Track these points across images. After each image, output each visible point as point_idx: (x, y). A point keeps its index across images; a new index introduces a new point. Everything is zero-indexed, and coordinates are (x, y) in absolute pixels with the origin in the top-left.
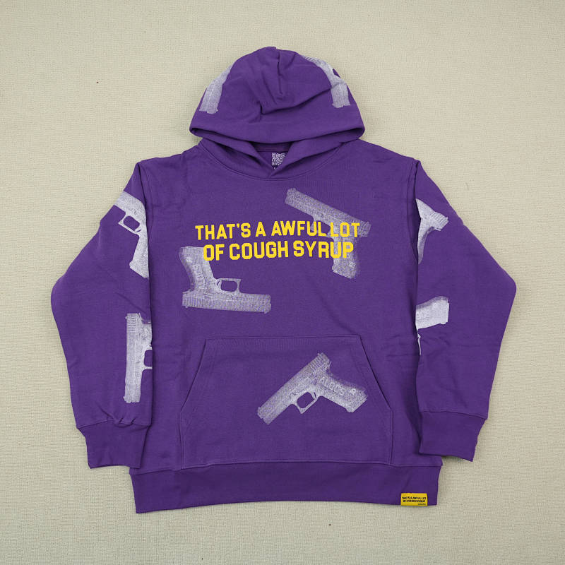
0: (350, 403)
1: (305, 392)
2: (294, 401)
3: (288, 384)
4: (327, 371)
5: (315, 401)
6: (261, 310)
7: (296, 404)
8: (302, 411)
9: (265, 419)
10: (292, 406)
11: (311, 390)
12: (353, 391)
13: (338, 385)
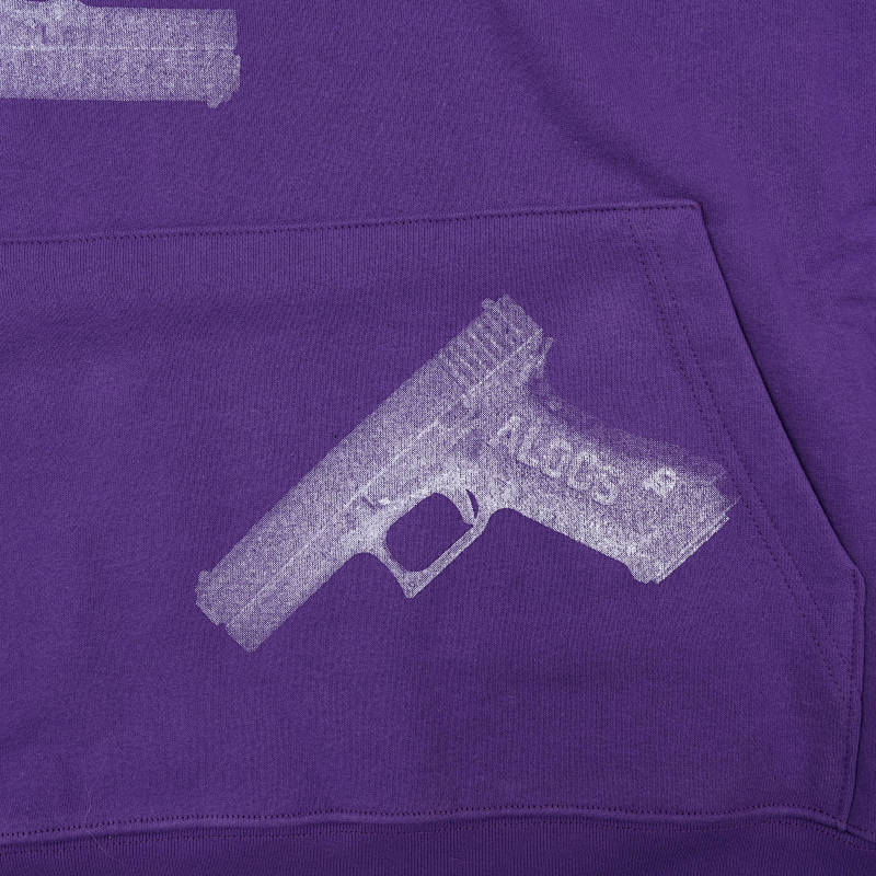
0: (646, 540)
1: (425, 492)
2: (371, 535)
3: (341, 456)
4: (533, 384)
5: (474, 534)
6: (189, 89)
7: (382, 553)
8: (413, 583)
9: (234, 626)
10: (362, 560)
11: (453, 481)
12: (663, 481)
13: (589, 456)
